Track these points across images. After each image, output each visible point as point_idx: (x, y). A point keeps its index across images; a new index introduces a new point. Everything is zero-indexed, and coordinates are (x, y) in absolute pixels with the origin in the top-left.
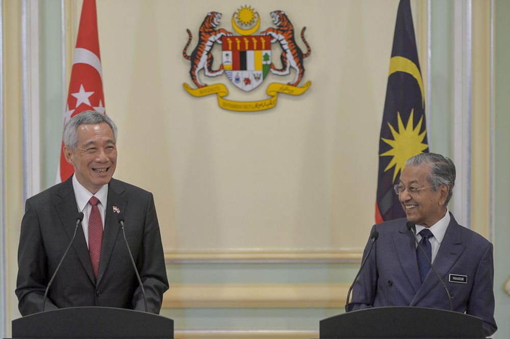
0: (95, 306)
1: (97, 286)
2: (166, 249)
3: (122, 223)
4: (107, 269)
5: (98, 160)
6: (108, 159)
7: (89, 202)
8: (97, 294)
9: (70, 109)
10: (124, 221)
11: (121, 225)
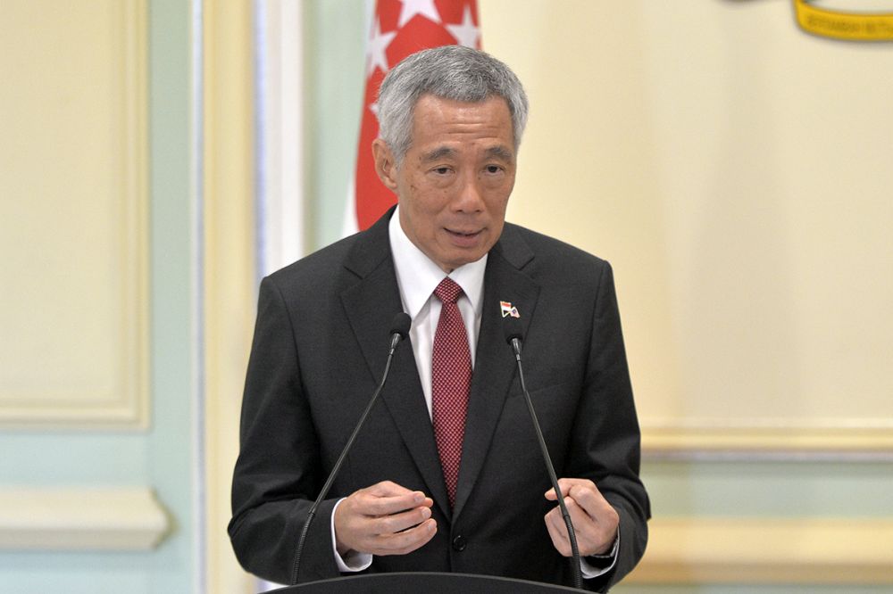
0: (450, 571)
1: (453, 522)
2: (644, 418)
3: (516, 343)
4: (481, 475)
5: (457, 206)
6: (482, 206)
7: (436, 294)
8: (453, 544)
9: (384, 30)
10: (520, 339)
11: (513, 349)
